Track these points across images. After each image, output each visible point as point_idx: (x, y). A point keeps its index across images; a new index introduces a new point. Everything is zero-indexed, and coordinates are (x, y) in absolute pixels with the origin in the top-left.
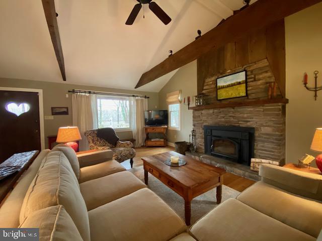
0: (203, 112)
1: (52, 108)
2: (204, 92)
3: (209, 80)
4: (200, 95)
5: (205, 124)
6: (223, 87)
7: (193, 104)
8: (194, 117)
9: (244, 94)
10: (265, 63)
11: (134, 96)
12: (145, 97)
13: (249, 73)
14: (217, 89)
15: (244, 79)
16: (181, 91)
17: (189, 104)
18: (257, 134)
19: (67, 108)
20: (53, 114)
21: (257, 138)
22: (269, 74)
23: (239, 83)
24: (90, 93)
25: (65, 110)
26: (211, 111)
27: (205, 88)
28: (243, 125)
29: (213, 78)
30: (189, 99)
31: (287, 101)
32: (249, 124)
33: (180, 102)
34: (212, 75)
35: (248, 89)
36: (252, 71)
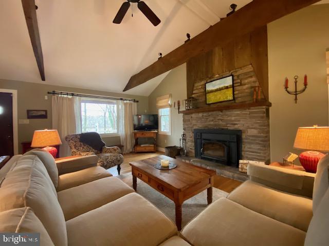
0: (193, 115)
1: (28, 111)
2: (193, 96)
3: (199, 85)
4: (190, 99)
5: (195, 127)
6: (212, 92)
7: (183, 108)
8: (184, 121)
9: (231, 98)
10: (249, 68)
11: (121, 99)
12: (134, 101)
13: (235, 78)
14: (206, 93)
15: (231, 84)
16: (171, 96)
17: (179, 108)
18: (244, 136)
19: (46, 111)
20: (29, 117)
21: (244, 141)
22: (253, 79)
23: (227, 88)
24: (73, 95)
25: (43, 113)
26: (200, 115)
27: (194, 92)
28: (231, 128)
29: (203, 83)
30: (179, 103)
31: (270, 105)
32: (236, 126)
33: (171, 106)
34: (201, 80)
35: (235, 93)
36: (238, 76)
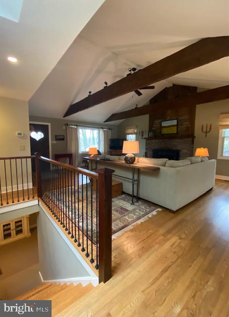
0: (153, 141)
1: (56, 136)
2: (153, 129)
5: (154, 148)
6: (165, 127)
7: (146, 136)
8: (146, 144)
9: (175, 132)
12: (109, 129)
13: (179, 121)
14: (162, 127)
15: (176, 124)
16: (137, 127)
17: (142, 136)
20: (56, 140)
21: (181, 155)
22: (188, 123)
23: (174, 126)
25: (62, 137)
26: (157, 141)
27: (154, 126)
28: (174, 148)
29: (159, 121)
30: (142, 132)
31: (195, 137)
32: (177, 148)
33: (136, 134)
35: (178, 129)
